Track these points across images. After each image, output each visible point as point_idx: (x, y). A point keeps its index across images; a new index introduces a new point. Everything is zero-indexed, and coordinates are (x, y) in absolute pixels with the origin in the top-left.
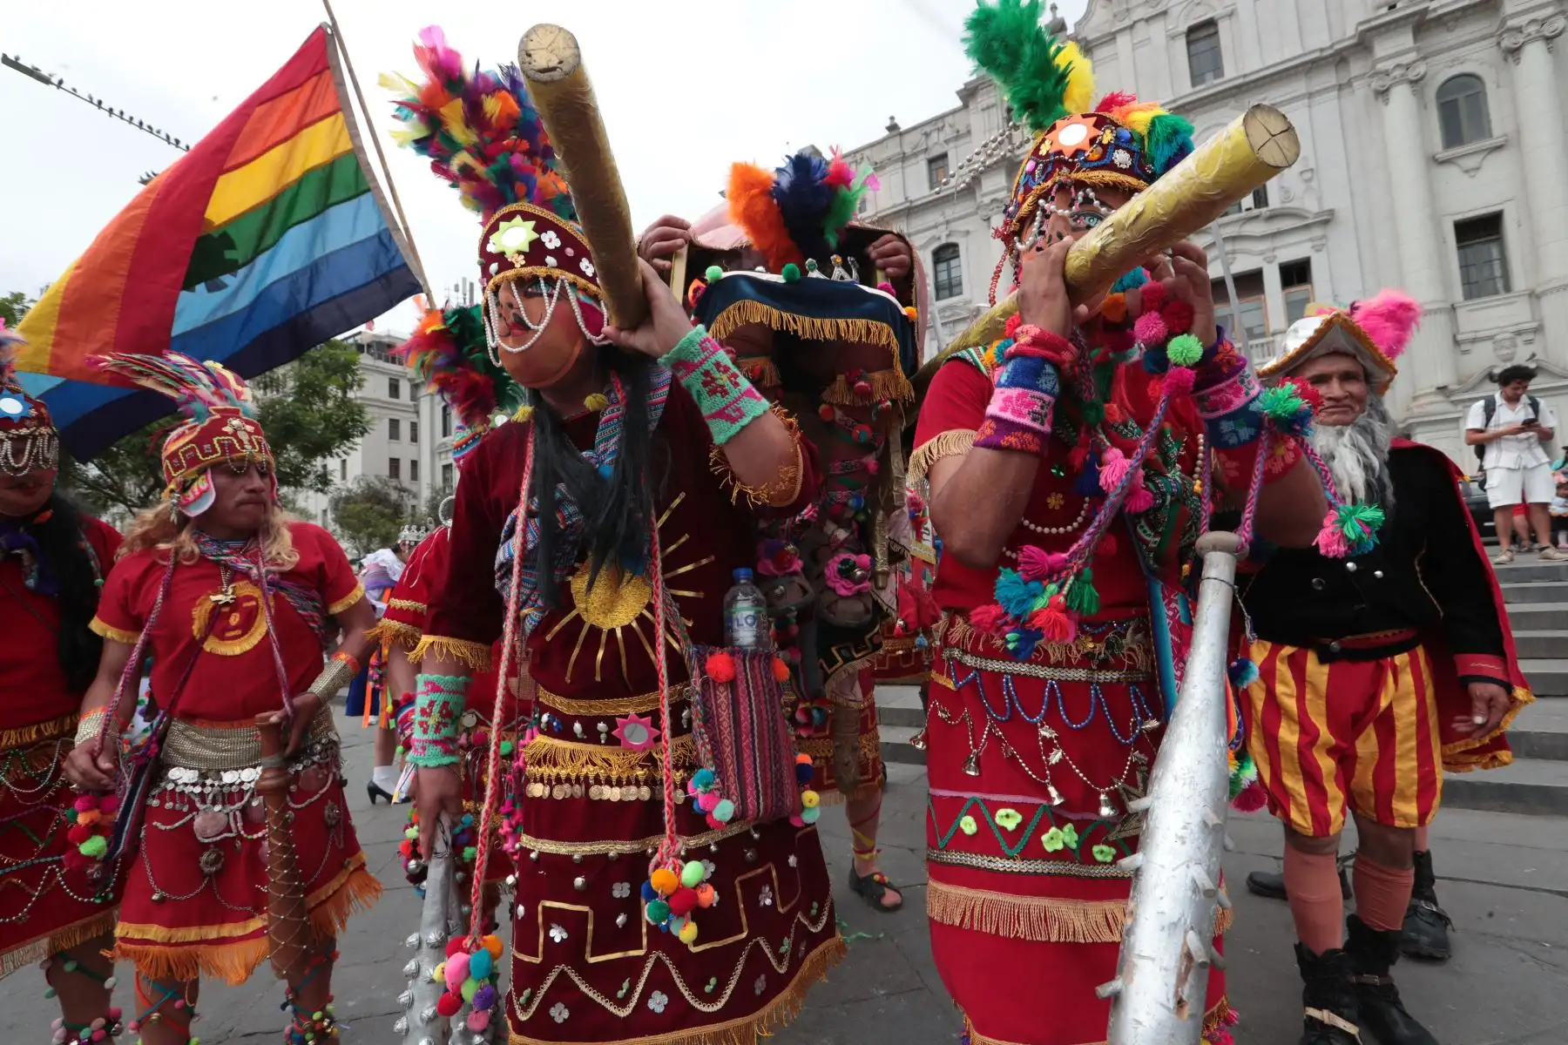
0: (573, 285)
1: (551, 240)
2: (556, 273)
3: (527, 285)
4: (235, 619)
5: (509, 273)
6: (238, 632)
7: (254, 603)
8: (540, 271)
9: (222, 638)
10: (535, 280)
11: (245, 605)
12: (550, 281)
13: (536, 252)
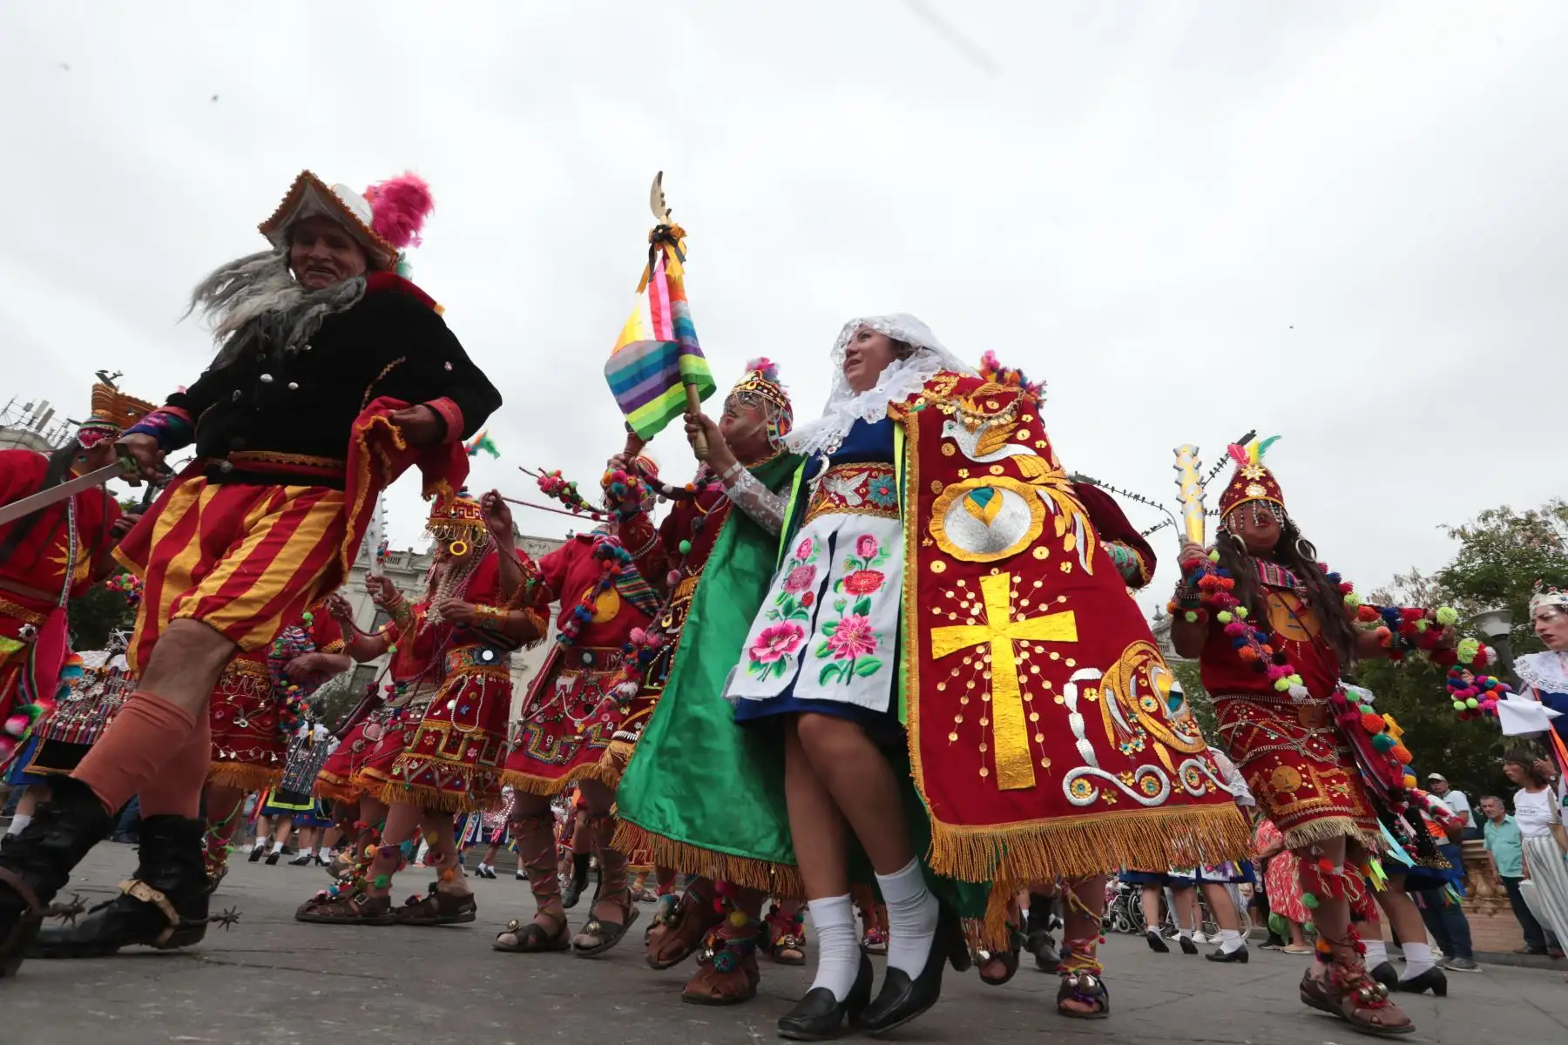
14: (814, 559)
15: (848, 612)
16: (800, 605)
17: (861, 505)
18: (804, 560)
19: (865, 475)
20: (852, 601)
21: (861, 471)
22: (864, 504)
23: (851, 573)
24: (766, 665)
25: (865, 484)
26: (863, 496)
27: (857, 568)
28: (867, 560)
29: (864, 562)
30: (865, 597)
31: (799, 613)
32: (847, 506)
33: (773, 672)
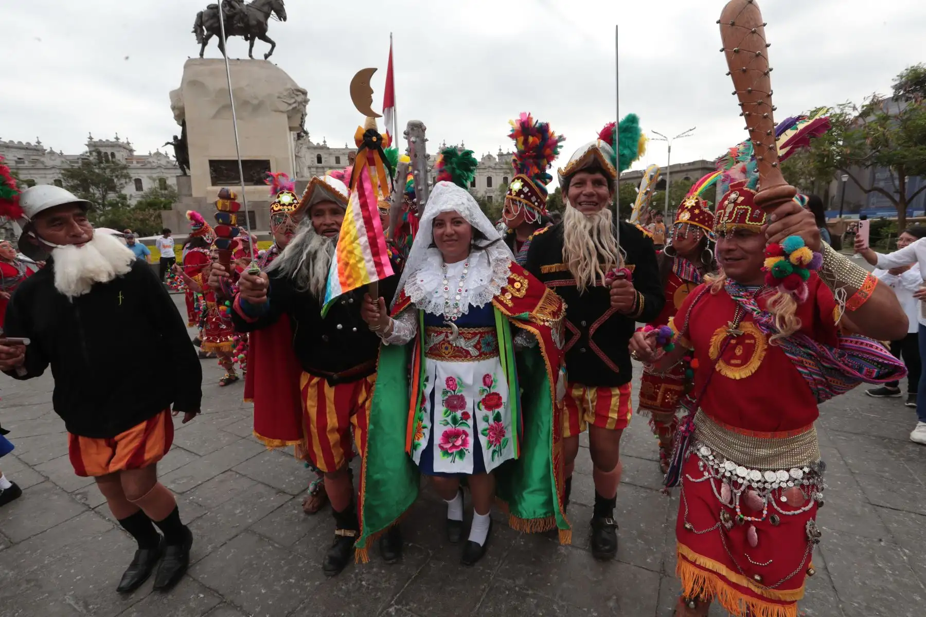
0: (526, 204)
1: (526, 190)
2: (522, 200)
3: (514, 201)
4: (739, 351)
5: (510, 196)
6: (738, 362)
7: (752, 341)
8: (518, 199)
9: (728, 363)
10: (516, 200)
11: (747, 341)
12: (520, 202)
13: (520, 192)
14: (461, 391)
15: (491, 421)
16: (462, 419)
17: (478, 356)
18: (454, 391)
19: (478, 337)
20: (491, 415)
21: (475, 334)
22: (480, 355)
23: (484, 396)
24: (452, 453)
25: (479, 342)
26: (479, 350)
27: (485, 394)
28: (489, 387)
29: (488, 389)
30: (496, 411)
31: (461, 423)
32: (471, 357)
33: (457, 457)
